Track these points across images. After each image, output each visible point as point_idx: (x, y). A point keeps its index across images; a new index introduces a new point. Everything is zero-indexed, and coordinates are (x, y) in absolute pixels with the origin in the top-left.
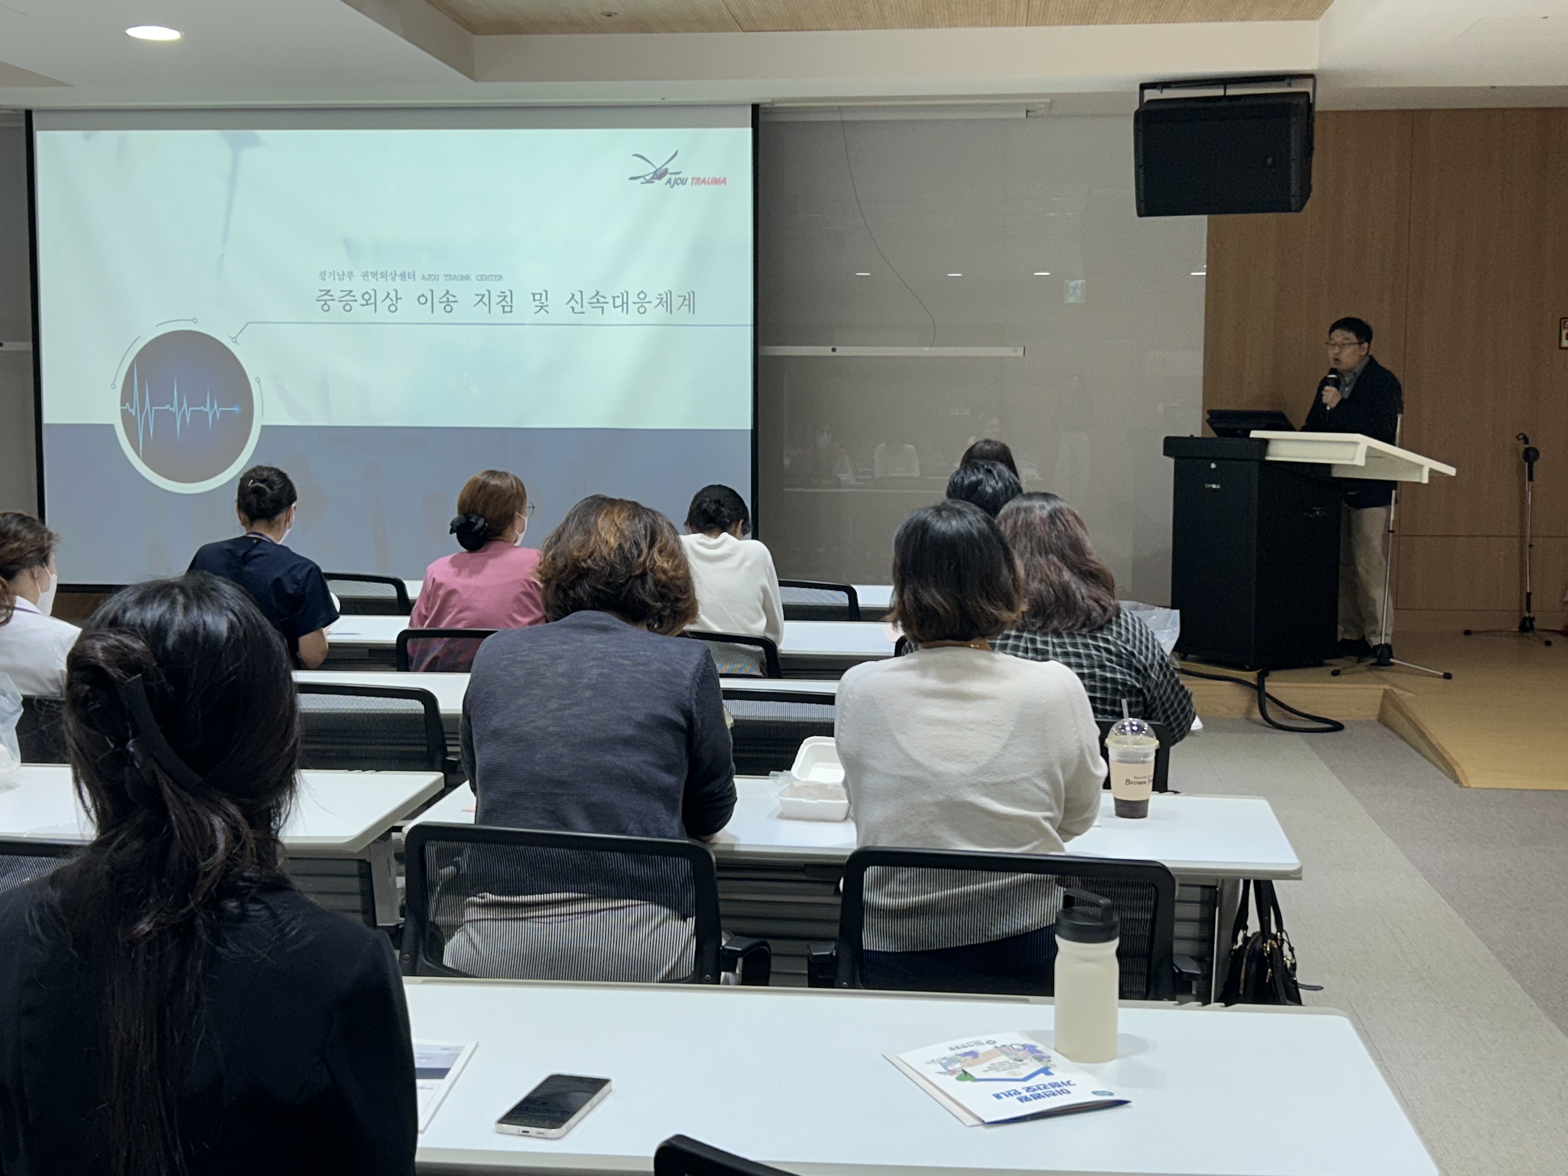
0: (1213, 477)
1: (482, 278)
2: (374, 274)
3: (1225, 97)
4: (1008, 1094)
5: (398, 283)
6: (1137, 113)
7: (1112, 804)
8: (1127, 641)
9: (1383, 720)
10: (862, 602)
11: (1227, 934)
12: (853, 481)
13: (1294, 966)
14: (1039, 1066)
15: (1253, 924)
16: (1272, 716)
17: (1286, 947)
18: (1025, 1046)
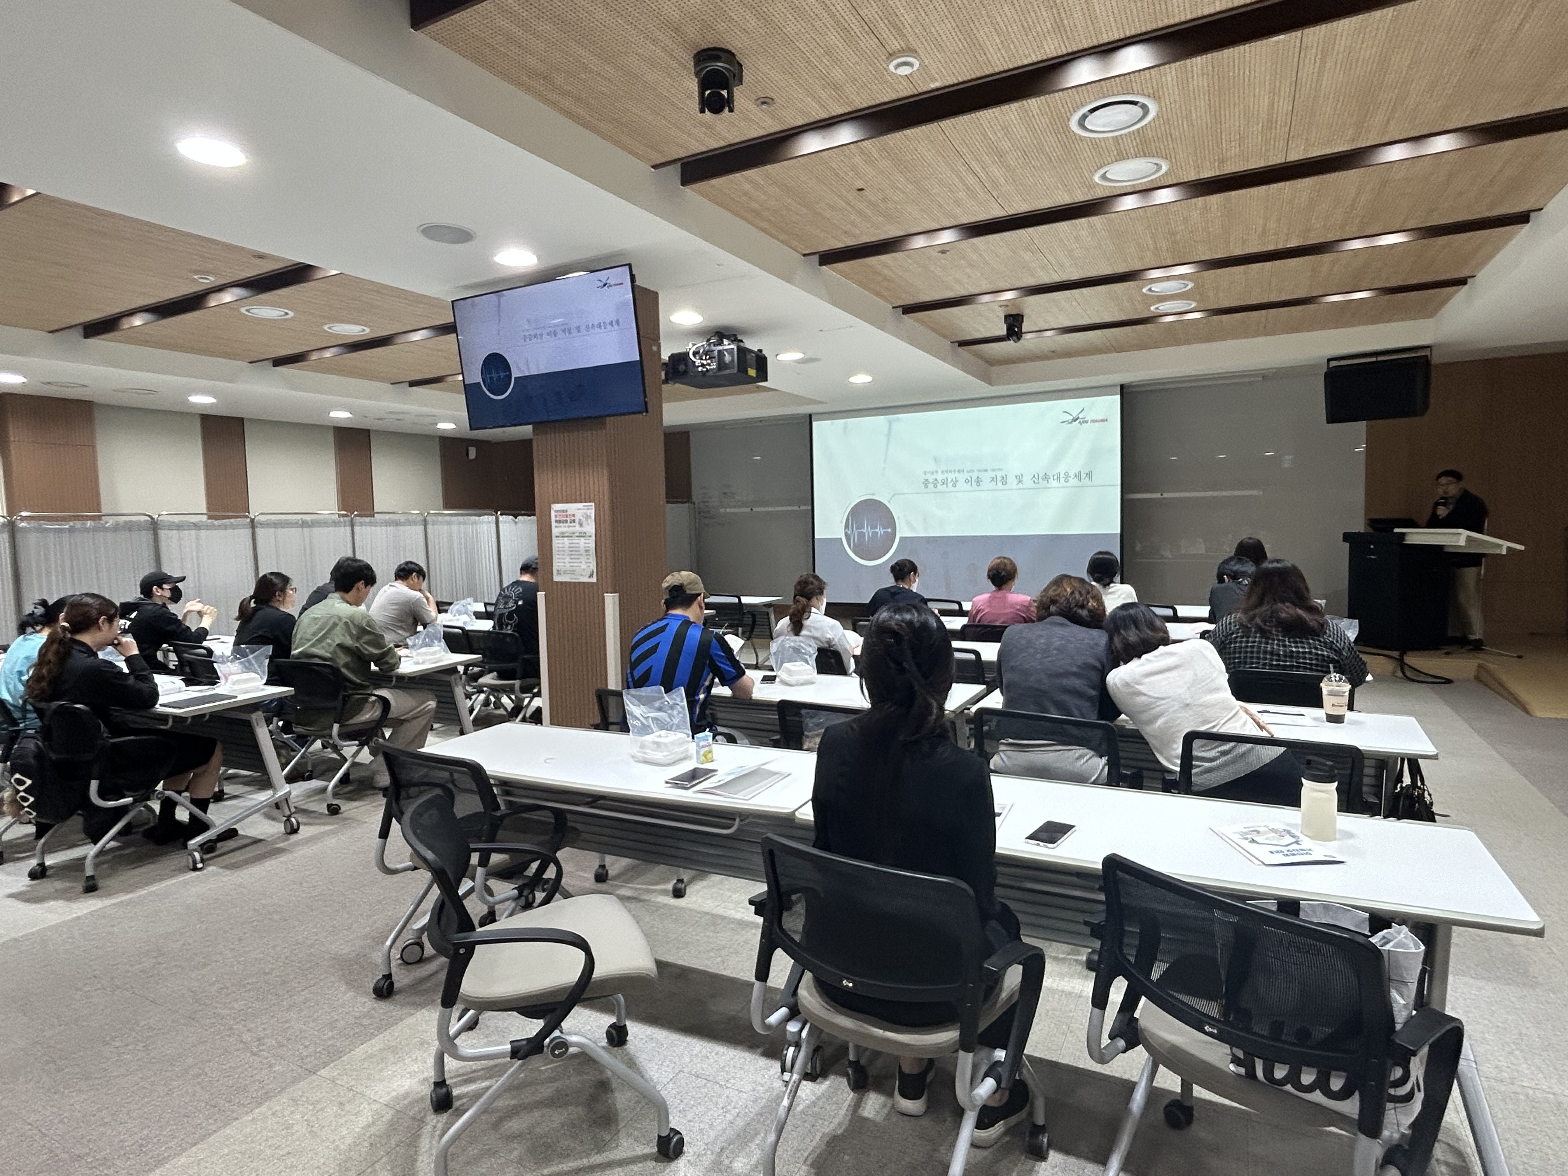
0: (1372, 552)
1: (994, 470)
2: (947, 472)
3: (1376, 362)
4: (1277, 852)
5: (957, 474)
6: (1326, 373)
7: (1325, 716)
8: (1330, 636)
9: (1477, 678)
10: (1180, 614)
11: (1391, 785)
12: (1170, 556)
13: (1431, 804)
14: (1294, 840)
15: (1407, 780)
16: (1408, 674)
17: (1426, 793)
18: (1285, 830)
